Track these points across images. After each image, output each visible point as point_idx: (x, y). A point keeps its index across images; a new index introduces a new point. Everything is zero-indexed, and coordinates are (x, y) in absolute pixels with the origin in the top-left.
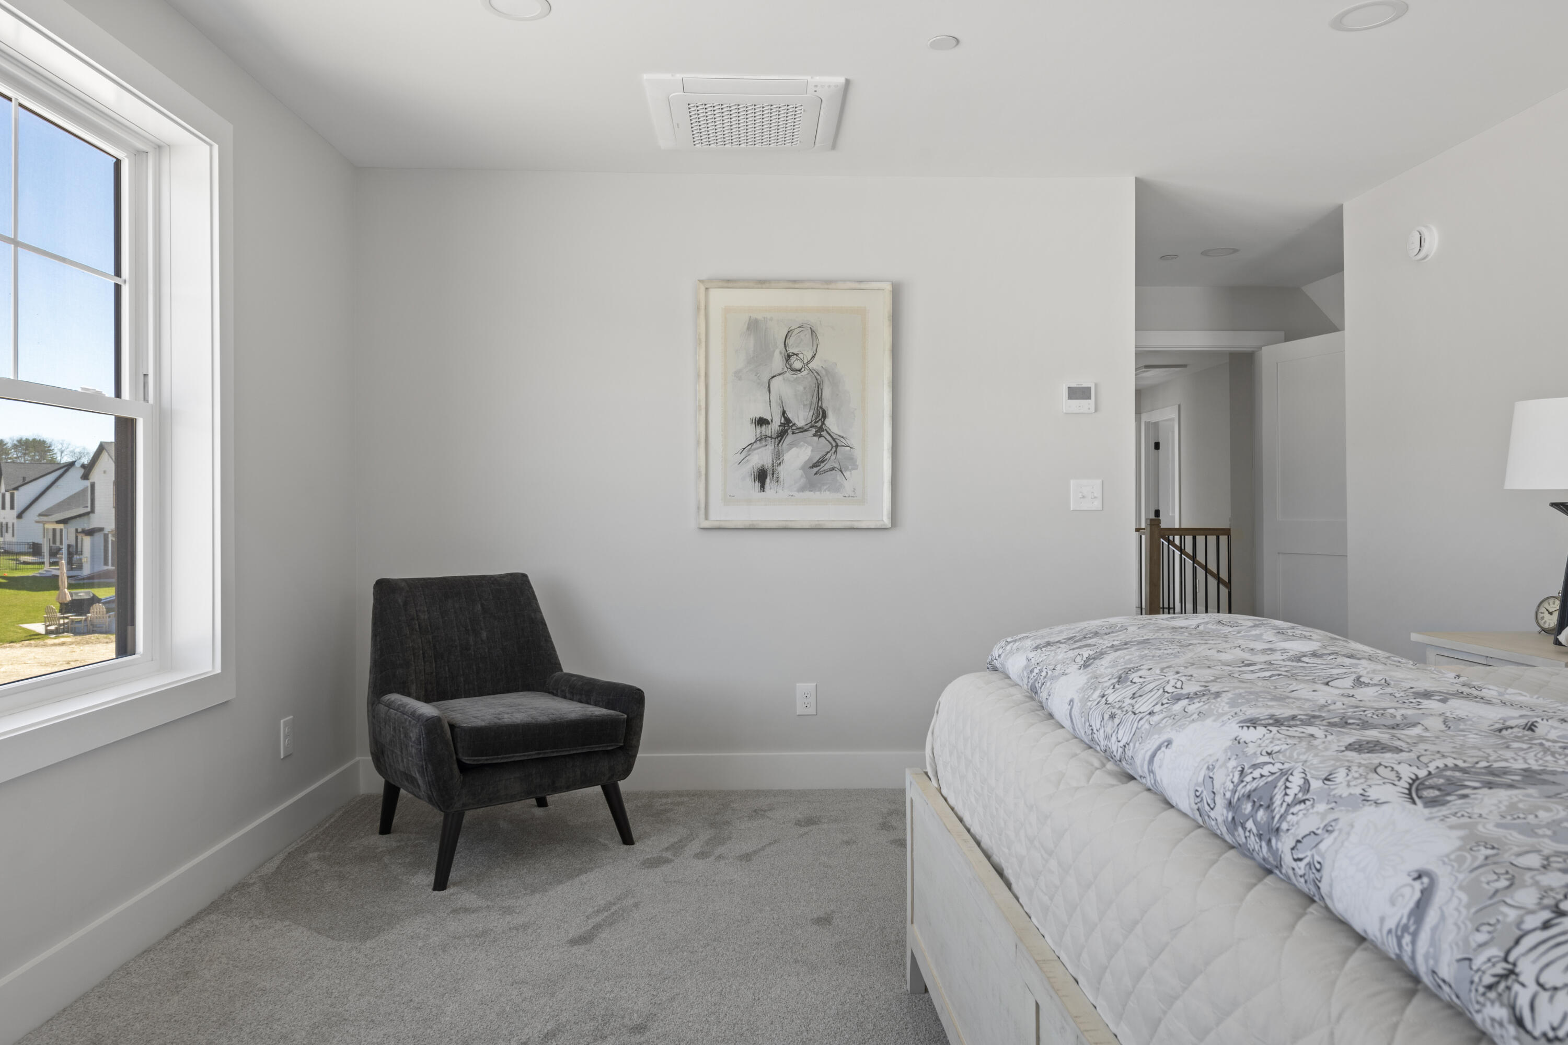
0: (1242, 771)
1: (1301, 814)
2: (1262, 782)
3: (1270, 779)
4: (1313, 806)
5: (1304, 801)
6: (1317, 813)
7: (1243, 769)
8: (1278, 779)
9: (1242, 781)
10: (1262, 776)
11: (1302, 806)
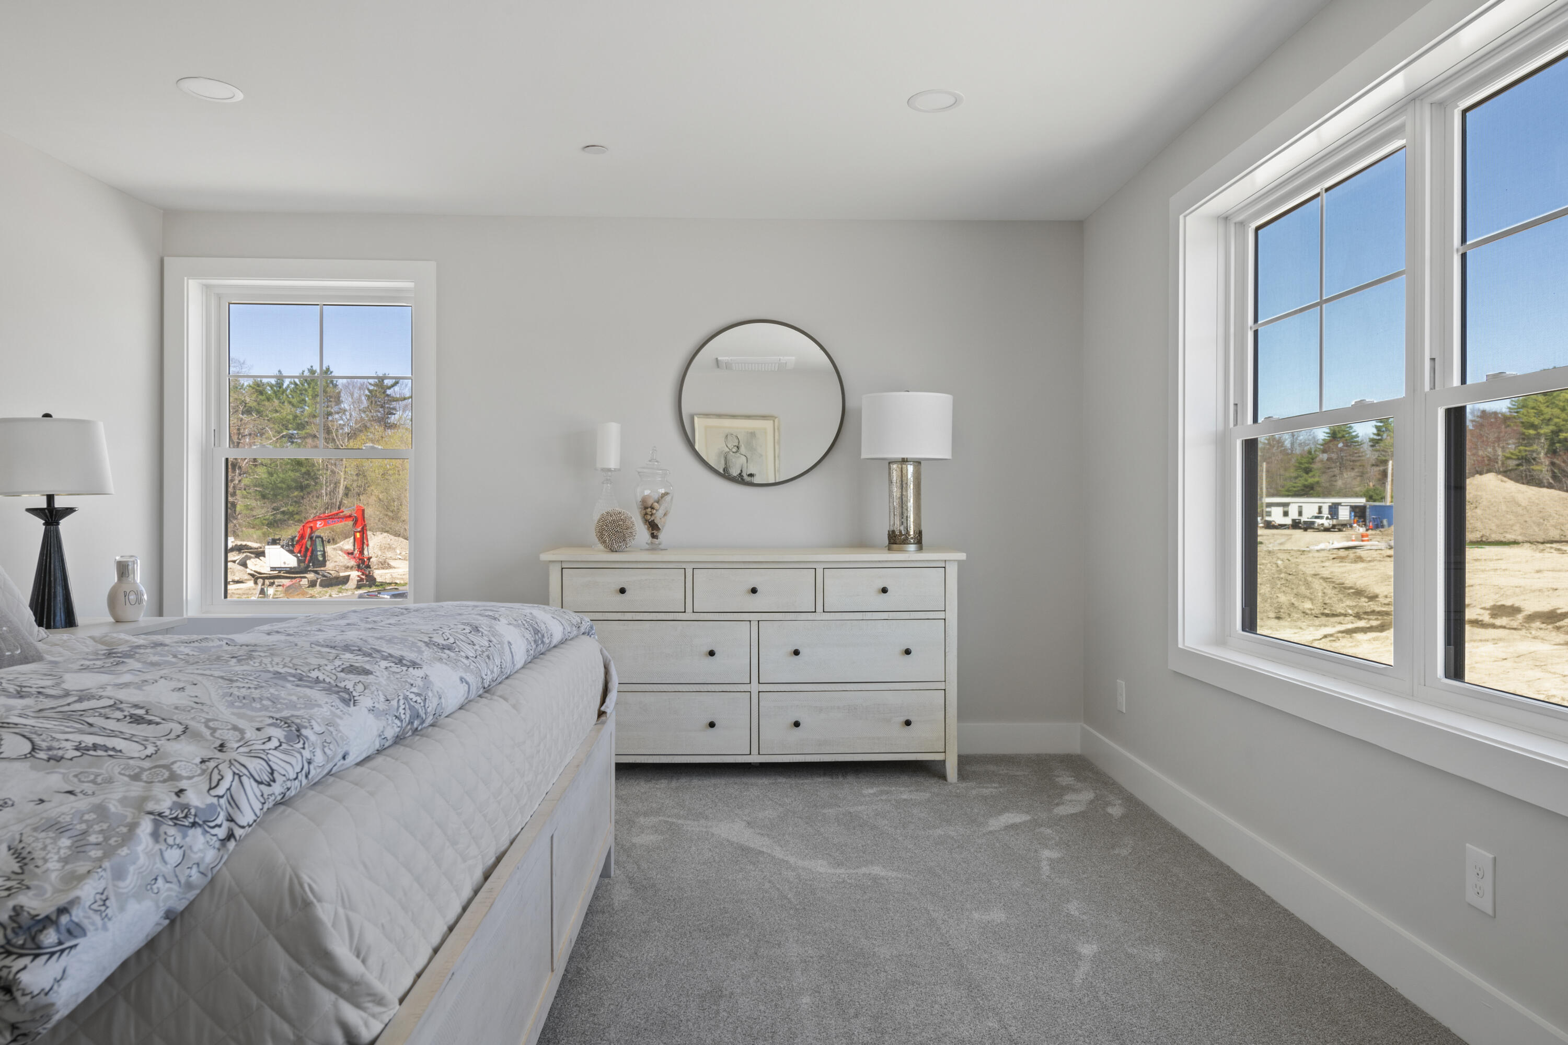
0: (396, 717)
1: (430, 704)
2: (408, 712)
3: (407, 706)
4: (429, 697)
5: (425, 699)
6: (432, 697)
7: (395, 716)
8: (409, 704)
9: (402, 721)
10: (404, 709)
11: (427, 700)
